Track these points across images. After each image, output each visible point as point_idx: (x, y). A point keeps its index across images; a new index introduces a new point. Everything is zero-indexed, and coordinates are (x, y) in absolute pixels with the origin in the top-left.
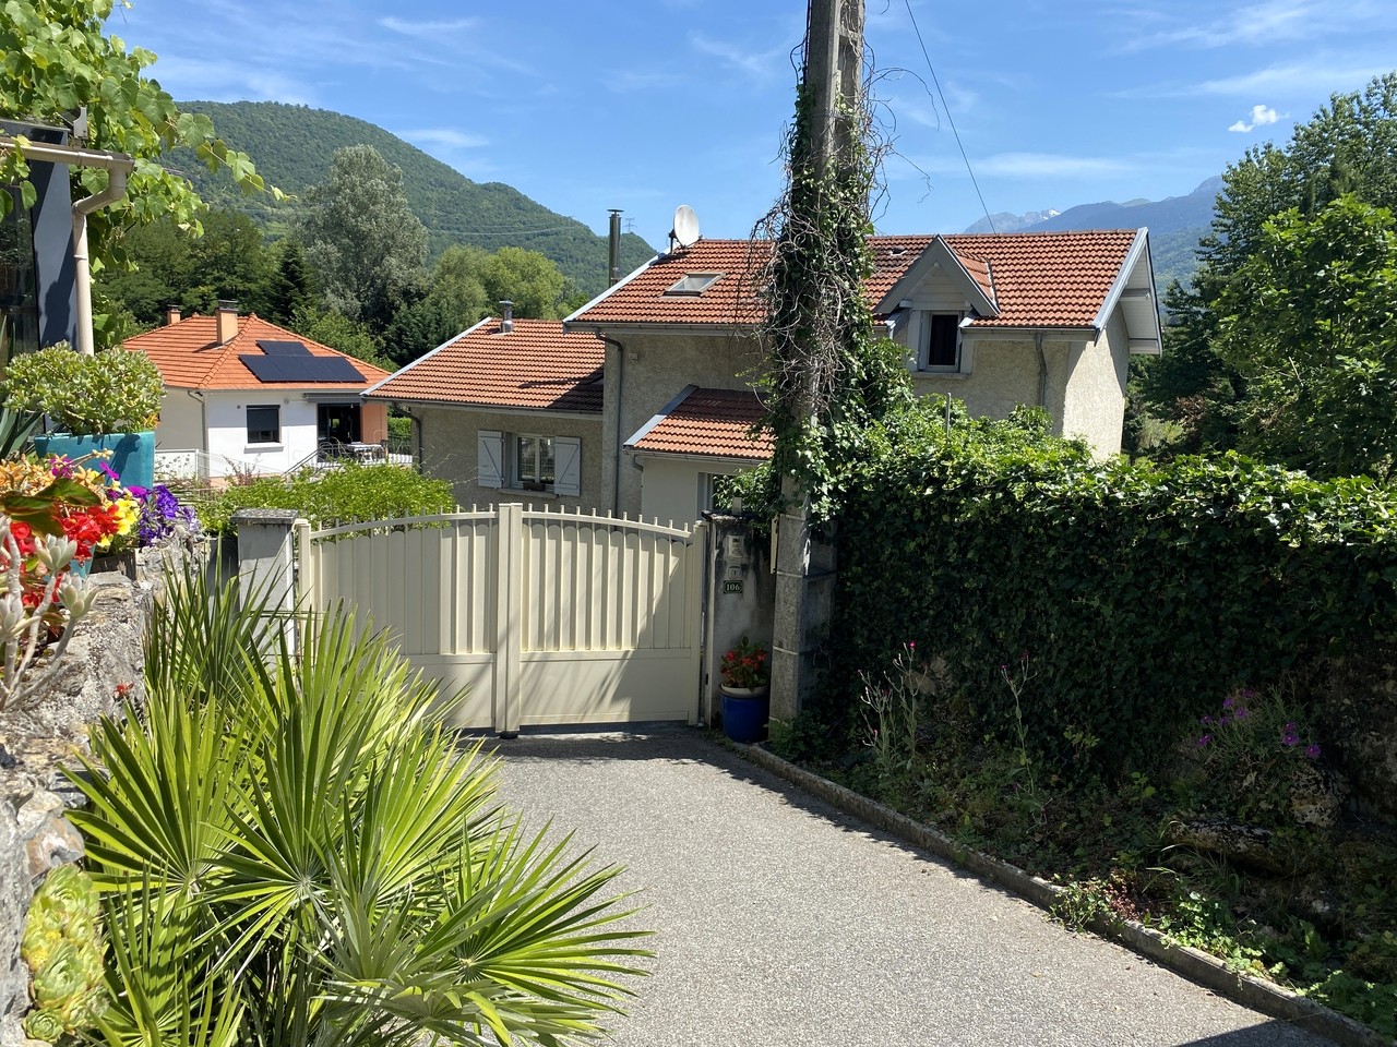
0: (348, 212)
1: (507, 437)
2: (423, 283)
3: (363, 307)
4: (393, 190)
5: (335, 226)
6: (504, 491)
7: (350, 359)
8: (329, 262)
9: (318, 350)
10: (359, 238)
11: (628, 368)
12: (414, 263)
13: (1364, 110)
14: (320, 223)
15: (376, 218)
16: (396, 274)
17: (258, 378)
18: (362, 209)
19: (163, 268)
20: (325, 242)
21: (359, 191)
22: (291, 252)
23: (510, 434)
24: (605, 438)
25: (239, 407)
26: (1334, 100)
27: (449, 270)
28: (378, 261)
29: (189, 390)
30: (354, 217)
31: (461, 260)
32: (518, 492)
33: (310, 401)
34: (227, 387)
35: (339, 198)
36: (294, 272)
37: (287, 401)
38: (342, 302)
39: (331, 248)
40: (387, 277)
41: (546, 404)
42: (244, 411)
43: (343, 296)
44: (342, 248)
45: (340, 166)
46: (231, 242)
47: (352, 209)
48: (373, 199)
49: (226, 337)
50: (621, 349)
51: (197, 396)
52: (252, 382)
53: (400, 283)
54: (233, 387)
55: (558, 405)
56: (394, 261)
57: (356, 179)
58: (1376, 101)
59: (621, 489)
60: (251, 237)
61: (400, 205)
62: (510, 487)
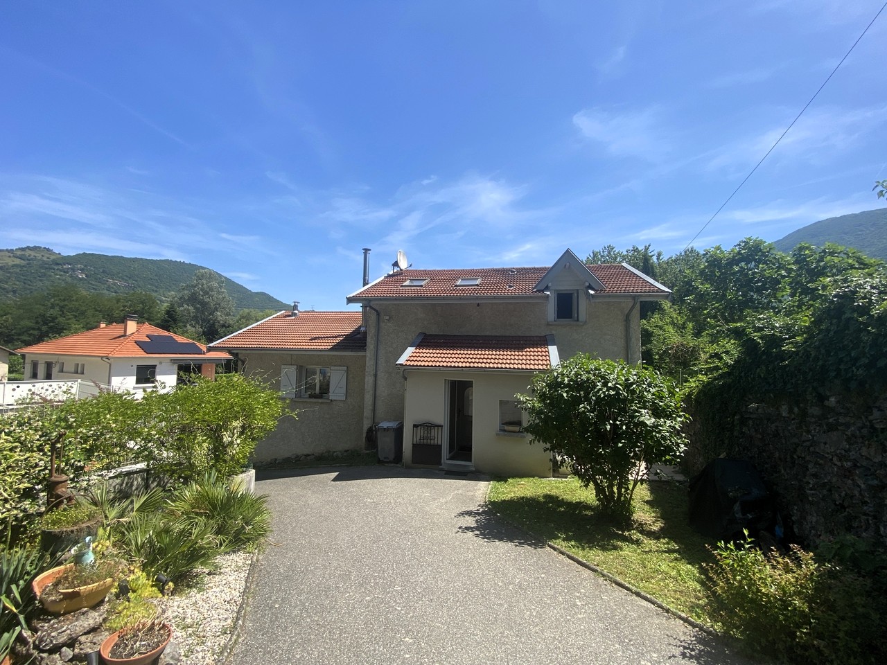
0: (200, 294)
1: (300, 369)
2: (231, 322)
3: (203, 331)
4: (221, 287)
5: (193, 299)
6: (297, 400)
7: (198, 344)
8: (189, 313)
9: (181, 339)
10: (204, 304)
11: (382, 325)
12: (228, 314)
13: (602, 256)
14: (186, 298)
15: (212, 297)
16: (220, 318)
17: (145, 352)
18: (206, 293)
19: (108, 315)
20: (188, 306)
21: (205, 286)
22: (172, 306)
23: (301, 366)
24: (367, 364)
25: (132, 366)
26: (593, 252)
27: (243, 317)
28: (212, 313)
29: (102, 357)
30: (202, 296)
31: (249, 314)
32: (304, 400)
33: (174, 363)
34: (126, 356)
35: (196, 289)
36: (172, 314)
37: (161, 363)
38: (194, 329)
39: (191, 308)
40: (216, 320)
41: (329, 347)
42: (135, 368)
43: (194, 327)
44: (195, 308)
45: (197, 277)
46: (143, 305)
47: (201, 293)
48: (212, 290)
49: (129, 332)
50: (378, 314)
51: (107, 360)
52: (141, 353)
53: (221, 322)
54: (130, 356)
55: (335, 348)
56: (219, 313)
57: (205, 282)
58: (606, 253)
59: (377, 394)
60: (153, 303)
61: (223, 292)
62: (300, 397)
